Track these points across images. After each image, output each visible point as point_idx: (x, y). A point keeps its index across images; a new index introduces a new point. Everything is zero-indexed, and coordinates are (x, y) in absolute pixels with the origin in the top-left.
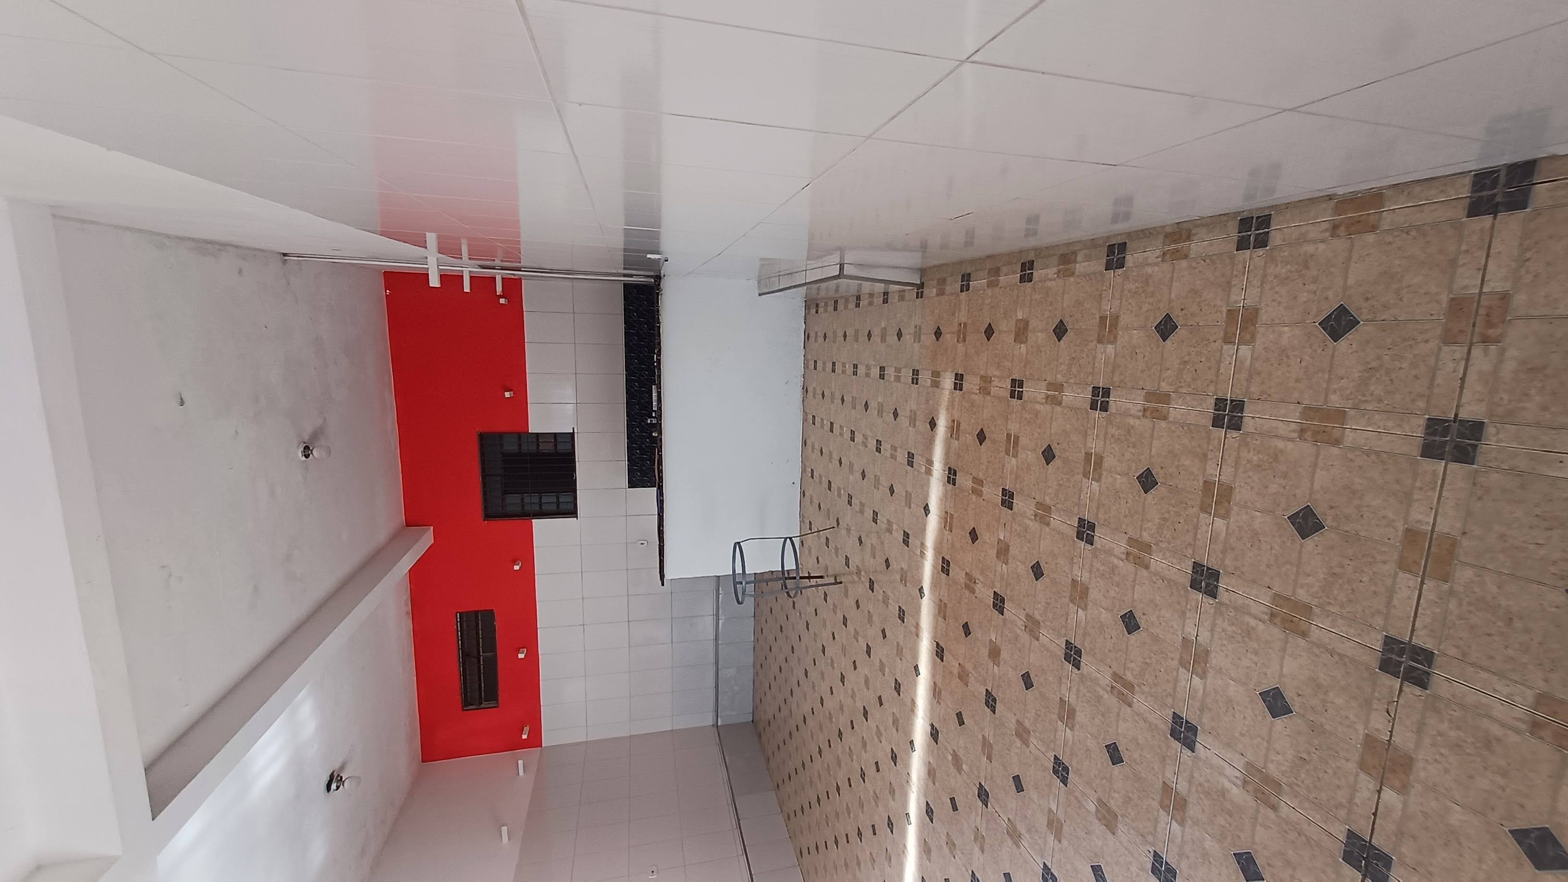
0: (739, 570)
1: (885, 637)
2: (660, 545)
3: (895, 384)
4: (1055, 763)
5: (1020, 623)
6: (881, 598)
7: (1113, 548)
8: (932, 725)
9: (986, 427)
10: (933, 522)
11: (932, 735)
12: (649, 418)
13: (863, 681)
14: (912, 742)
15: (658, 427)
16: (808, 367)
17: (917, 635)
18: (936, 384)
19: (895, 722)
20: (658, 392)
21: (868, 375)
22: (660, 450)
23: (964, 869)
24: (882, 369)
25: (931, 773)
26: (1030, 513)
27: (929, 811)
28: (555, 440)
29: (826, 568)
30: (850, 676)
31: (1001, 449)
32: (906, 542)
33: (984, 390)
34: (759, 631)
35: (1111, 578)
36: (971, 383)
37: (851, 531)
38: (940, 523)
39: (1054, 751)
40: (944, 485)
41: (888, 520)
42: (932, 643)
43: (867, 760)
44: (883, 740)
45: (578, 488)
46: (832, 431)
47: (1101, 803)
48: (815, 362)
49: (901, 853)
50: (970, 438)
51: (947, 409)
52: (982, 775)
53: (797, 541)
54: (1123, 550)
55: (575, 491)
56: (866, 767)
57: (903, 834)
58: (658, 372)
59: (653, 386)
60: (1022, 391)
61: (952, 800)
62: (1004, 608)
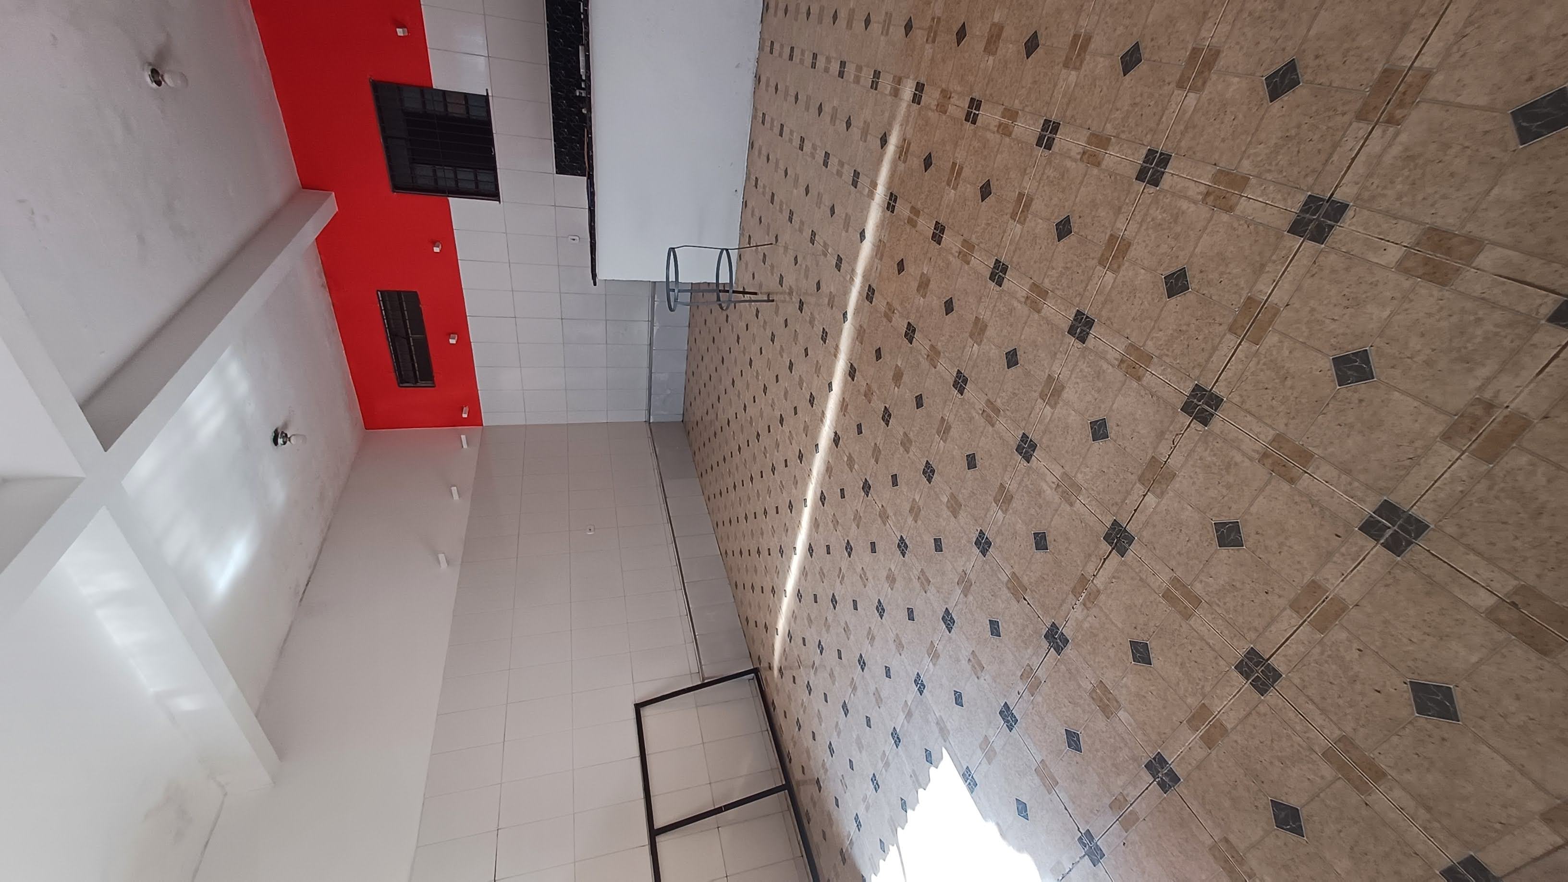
0: (672, 278)
1: (807, 355)
2: (591, 242)
3: (852, 85)
4: (926, 466)
5: (924, 352)
6: (808, 319)
7: (1017, 292)
8: (836, 433)
9: (934, 153)
10: (866, 249)
11: (834, 440)
12: (578, 89)
13: (783, 394)
14: (817, 445)
15: (587, 100)
16: (763, 50)
17: (835, 356)
18: (896, 93)
19: (806, 429)
20: (586, 55)
21: (826, 70)
22: (590, 132)
23: (842, 539)
24: (843, 64)
25: (829, 470)
26: (955, 250)
27: (823, 498)
28: (467, 102)
29: (761, 286)
30: (772, 388)
31: (943, 179)
32: (838, 267)
33: (942, 108)
34: (692, 341)
35: (1007, 318)
36: (931, 97)
37: (789, 250)
38: (873, 250)
39: (927, 457)
40: (883, 211)
41: (825, 243)
42: (847, 364)
43: (778, 458)
44: (794, 442)
45: (498, 166)
46: (781, 135)
47: (953, 496)
48: (772, 43)
49: (796, 527)
50: (916, 163)
51: (901, 125)
52: (869, 473)
53: (734, 255)
54: (1024, 294)
55: (494, 169)
56: (776, 462)
57: (800, 513)
58: (585, 28)
59: (580, 47)
60: (978, 114)
61: (842, 490)
62: (913, 337)
